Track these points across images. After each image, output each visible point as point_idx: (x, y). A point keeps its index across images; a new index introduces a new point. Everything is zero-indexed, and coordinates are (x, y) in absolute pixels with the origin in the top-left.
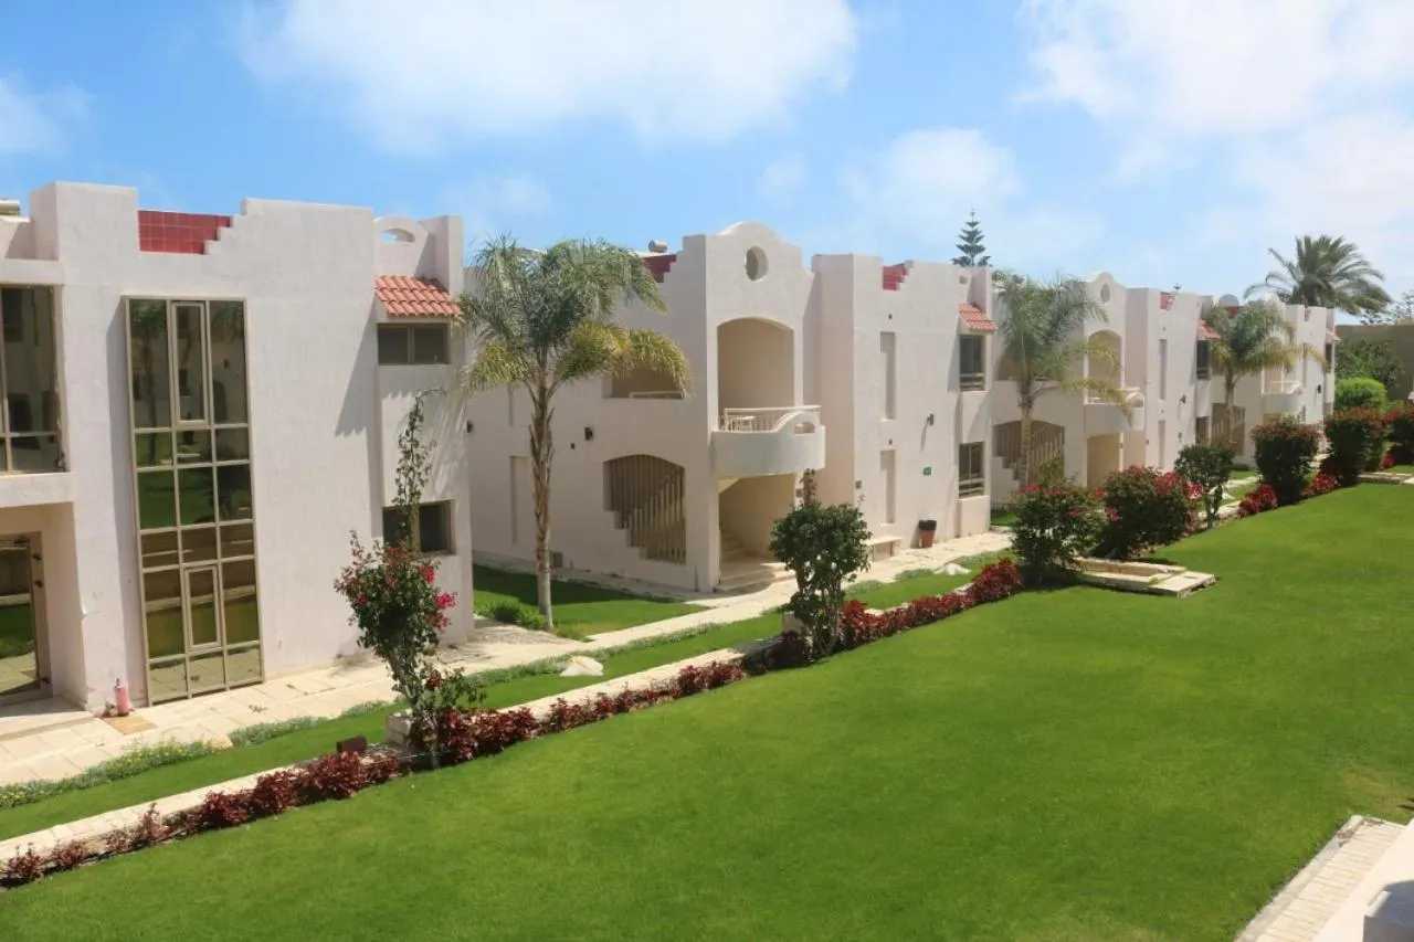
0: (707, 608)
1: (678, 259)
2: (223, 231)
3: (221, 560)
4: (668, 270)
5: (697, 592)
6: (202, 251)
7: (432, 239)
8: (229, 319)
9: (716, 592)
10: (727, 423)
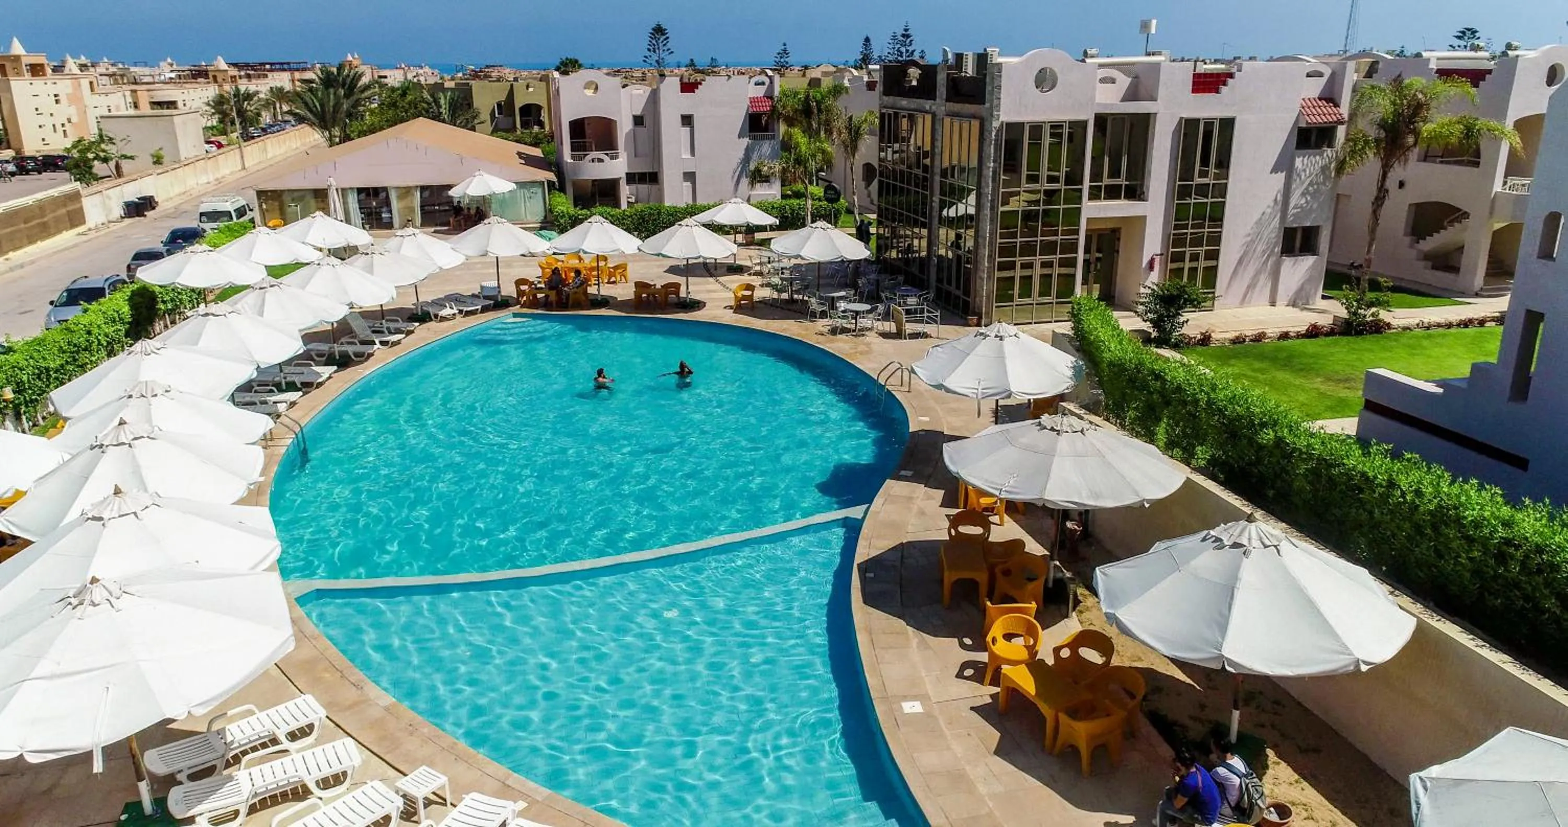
0: (1469, 303)
1: (1493, 72)
2: (1230, 81)
3: (1205, 248)
4: (1484, 80)
5: (1463, 294)
6: (1217, 91)
7: (1333, 75)
8: (1228, 124)
9: (1477, 295)
10: (1509, 184)
